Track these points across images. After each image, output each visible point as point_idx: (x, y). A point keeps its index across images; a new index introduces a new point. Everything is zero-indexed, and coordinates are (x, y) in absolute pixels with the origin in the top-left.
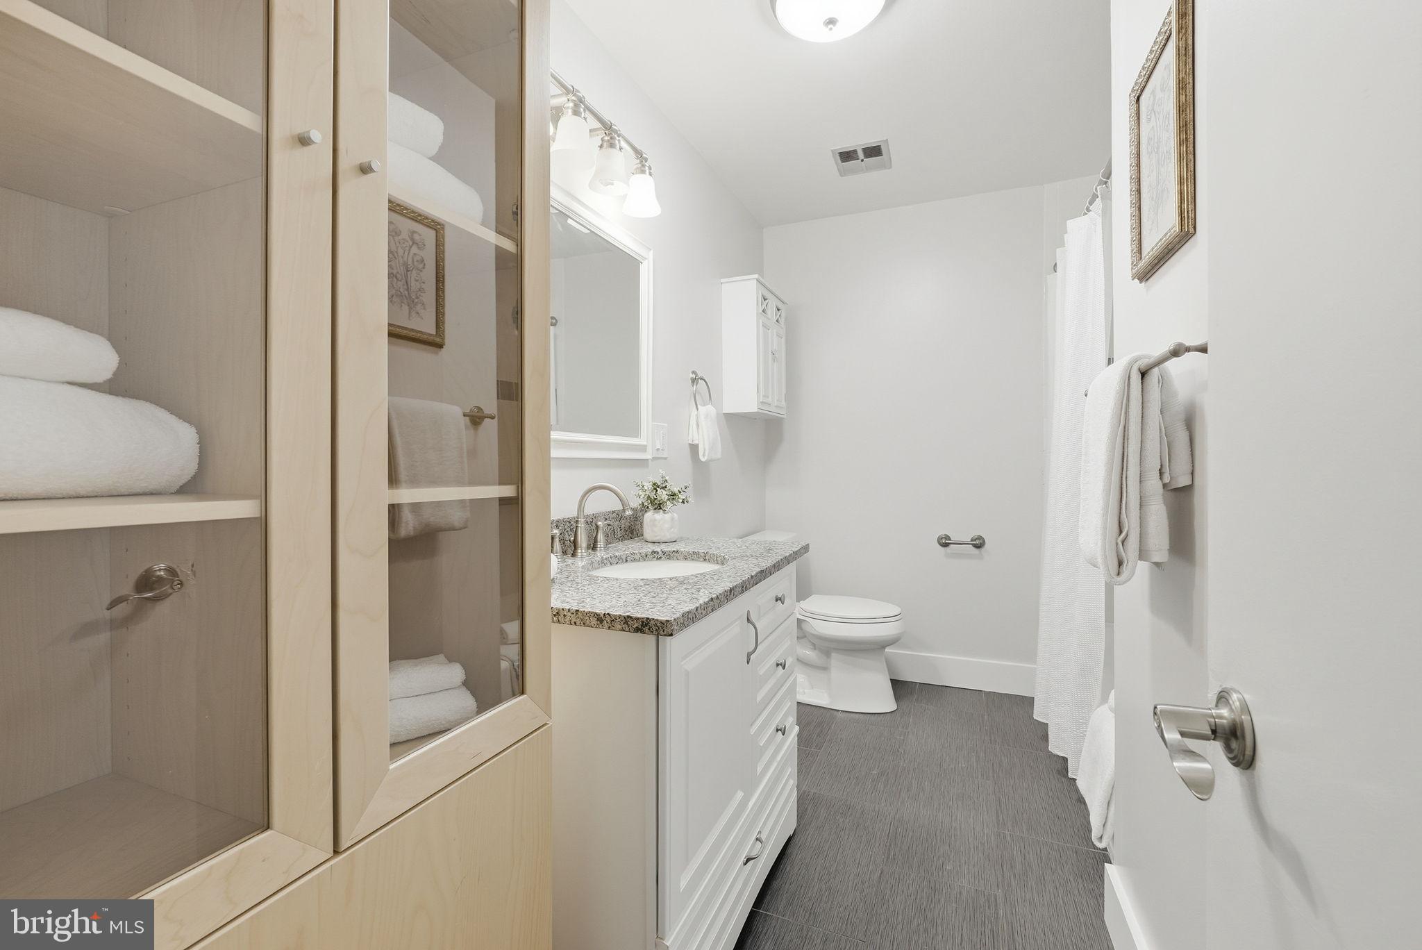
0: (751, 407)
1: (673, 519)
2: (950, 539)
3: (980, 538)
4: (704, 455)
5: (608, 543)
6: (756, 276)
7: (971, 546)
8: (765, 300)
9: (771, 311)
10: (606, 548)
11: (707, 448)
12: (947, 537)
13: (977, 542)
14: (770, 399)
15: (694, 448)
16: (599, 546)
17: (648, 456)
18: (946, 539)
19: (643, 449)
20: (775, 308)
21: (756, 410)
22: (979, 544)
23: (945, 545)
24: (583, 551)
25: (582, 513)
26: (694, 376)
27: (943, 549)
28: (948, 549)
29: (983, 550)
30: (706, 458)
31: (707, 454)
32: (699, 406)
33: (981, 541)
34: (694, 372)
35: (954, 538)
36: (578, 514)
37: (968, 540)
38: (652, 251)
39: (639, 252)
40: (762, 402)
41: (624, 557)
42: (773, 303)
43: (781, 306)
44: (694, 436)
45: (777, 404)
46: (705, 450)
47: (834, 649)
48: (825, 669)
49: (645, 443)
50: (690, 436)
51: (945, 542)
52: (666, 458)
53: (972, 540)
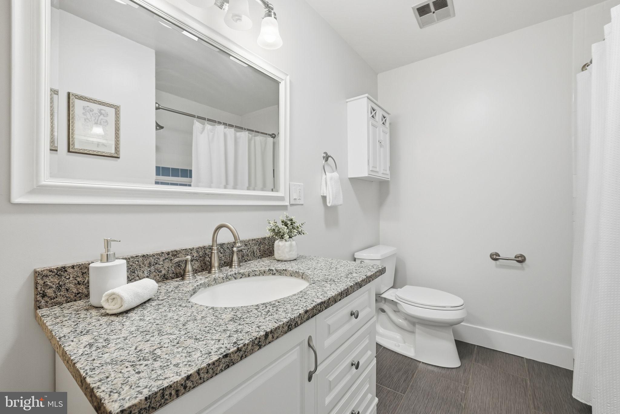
0: (364, 173)
1: (291, 245)
2: (499, 256)
3: (522, 256)
4: (330, 202)
5: (240, 262)
6: (367, 95)
7: (515, 261)
8: (374, 110)
9: (379, 117)
10: (239, 266)
11: (331, 198)
12: (497, 255)
13: (520, 259)
14: (378, 169)
15: (324, 198)
16: (234, 264)
17: (287, 203)
18: (496, 256)
19: (282, 199)
20: (381, 116)
21: (367, 175)
22: (521, 259)
23: (496, 260)
24: (216, 269)
25: (215, 243)
26: (325, 155)
27: (494, 262)
28: (498, 262)
29: (524, 264)
30: (330, 205)
31: (331, 201)
32: (327, 173)
33: (523, 258)
34: (325, 153)
35: (502, 255)
36: (212, 244)
37: (513, 257)
38: (289, 76)
39: (277, 75)
40: (372, 171)
41: (247, 274)
42: (379, 114)
43: (386, 115)
44: (324, 191)
45: (383, 172)
46: (330, 199)
47: (418, 323)
48: (413, 332)
49: (283, 195)
50: (322, 191)
51: (495, 257)
52: (302, 205)
53: (515, 257)
